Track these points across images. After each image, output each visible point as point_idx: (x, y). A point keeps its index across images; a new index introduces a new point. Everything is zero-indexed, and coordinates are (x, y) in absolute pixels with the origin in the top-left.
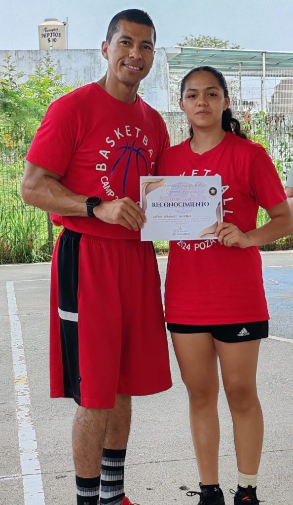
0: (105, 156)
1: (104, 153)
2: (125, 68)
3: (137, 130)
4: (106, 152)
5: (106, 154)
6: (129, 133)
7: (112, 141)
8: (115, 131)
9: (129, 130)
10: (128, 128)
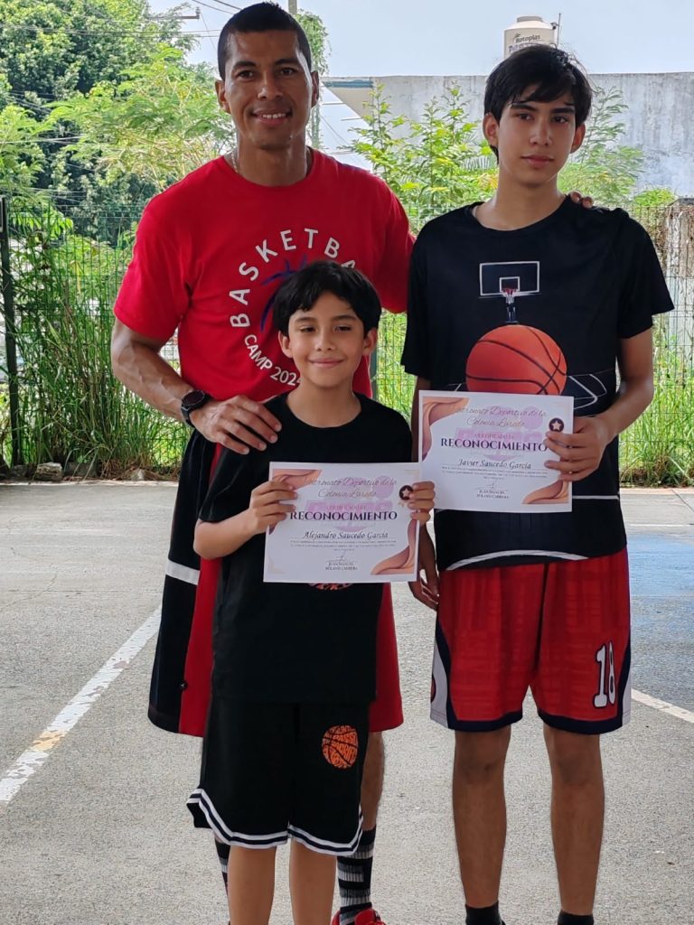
0: (241, 300)
1: (239, 295)
2: (258, 121)
3: (308, 233)
4: (243, 292)
5: (242, 296)
6: (290, 244)
7: (254, 269)
8: (258, 248)
9: (290, 239)
10: (287, 236)
